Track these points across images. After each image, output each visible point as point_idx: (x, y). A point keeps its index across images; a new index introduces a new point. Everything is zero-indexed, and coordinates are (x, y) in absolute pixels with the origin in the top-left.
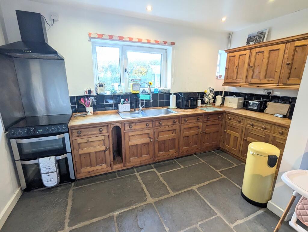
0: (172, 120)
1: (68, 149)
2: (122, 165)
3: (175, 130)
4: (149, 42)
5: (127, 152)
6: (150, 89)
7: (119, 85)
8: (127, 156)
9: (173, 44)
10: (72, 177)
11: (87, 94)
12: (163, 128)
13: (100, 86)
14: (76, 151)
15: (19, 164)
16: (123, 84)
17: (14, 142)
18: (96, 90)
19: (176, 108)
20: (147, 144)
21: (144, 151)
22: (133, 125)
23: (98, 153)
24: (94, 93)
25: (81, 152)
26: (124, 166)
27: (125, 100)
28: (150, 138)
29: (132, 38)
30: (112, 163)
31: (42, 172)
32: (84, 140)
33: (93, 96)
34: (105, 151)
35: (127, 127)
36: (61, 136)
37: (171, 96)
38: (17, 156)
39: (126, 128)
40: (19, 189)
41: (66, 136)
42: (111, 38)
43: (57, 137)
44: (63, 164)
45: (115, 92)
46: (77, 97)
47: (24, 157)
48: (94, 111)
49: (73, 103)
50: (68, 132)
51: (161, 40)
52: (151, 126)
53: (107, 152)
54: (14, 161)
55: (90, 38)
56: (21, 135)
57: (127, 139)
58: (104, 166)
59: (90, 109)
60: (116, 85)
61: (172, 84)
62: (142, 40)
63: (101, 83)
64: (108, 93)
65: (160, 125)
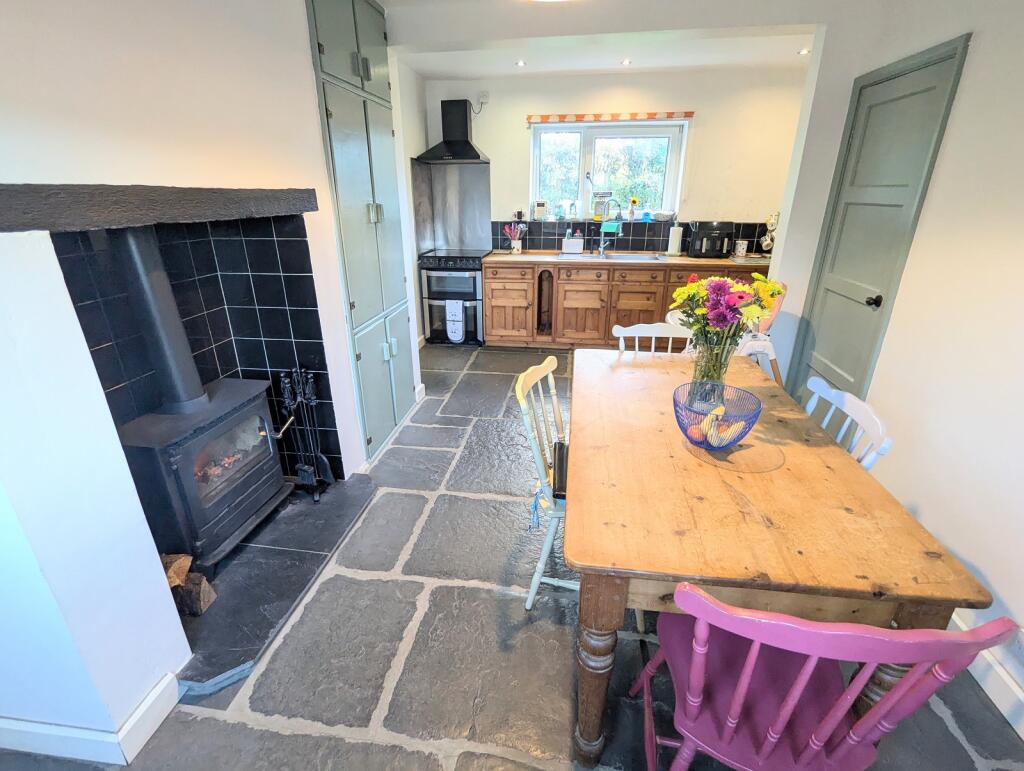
0: (649, 273)
1: (479, 297)
2: (549, 339)
3: (655, 293)
4: (634, 117)
5: (560, 317)
6: (632, 213)
7: (572, 205)
8: (560, 325)
9: (689, 115)
10: (480, 338)
11: (516, 219)
12: (628, 287)
13: (539, 205)
14: (487, 300)
15: (426, 302)
16: (579, 203)
17: (424, 272)
18: (533, 212)
19: (679, 254)
20: (596, 310)
21: (589, 323)
22: (574, 272)
23: (517, 310)
24: (527, 218)
25: (494, 302)
26: (554, 341)
27: (574, 232)
28: (602, 300)
29: (600, 116)
30: (535, 331)
31: (448, 318)
32: (500, 286)
33: (525, 223)
34: (527, 308)
35: (563, 276)
36: (472, 274)
37: (672, 229)
38: (425, 294)
39: (561, 277)
40: (423, 337)
41: (478, 274)
42: (562, 118)
43: (467, 274)
44: (470, 312)
45: (561, 218)
46: (501, 223)
47: (433, 296)
48: (523, 248)
49: (494, 233)
50: (481, 270)
51: (661, 109)
52: (604, 277)
53: (529, 311)
54: (422, 298)
55: (530, 123)
56: (431, 266)
57: (561, 295)
58: (523, 332)
59: (517, 244)
60: (566, 204)
61: (683, 202)
62: (618, 115)
63: (541, 201)
64: (552, 219)
65: (624, 279)
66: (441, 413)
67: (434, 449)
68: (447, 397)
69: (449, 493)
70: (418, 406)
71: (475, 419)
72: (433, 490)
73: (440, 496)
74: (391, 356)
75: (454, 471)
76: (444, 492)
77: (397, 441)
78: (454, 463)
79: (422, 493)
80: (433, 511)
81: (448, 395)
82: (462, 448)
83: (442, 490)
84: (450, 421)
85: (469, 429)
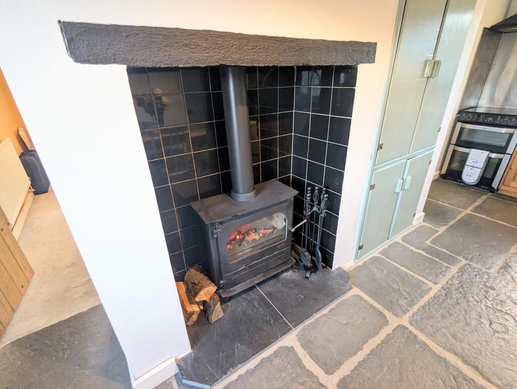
1: (510, 150)
10: (495, 185)
15: (452, 147)
17: (459, 124)
31: (468, 163)
36: (511, 130)
38: (454, 141)
43: (504, 130)
47: (459, 143)
66: (431, 242)
67: (412, 274)
68: (442, 229)
69: (410, 328)
70: (413, 229)
71: (464, 262)
72: (397, 315)
73: (400, 326)
74: (402, 189)
75: (423, 307)
76: (407, 324)
77: (384, 252)
78: (427, 298)
79: (386, 312)
80: (388, 338)
81: (444, 228)
82: (439, 286)
83: (405, 321)
84: (437, 254)
85: (454, 270)
